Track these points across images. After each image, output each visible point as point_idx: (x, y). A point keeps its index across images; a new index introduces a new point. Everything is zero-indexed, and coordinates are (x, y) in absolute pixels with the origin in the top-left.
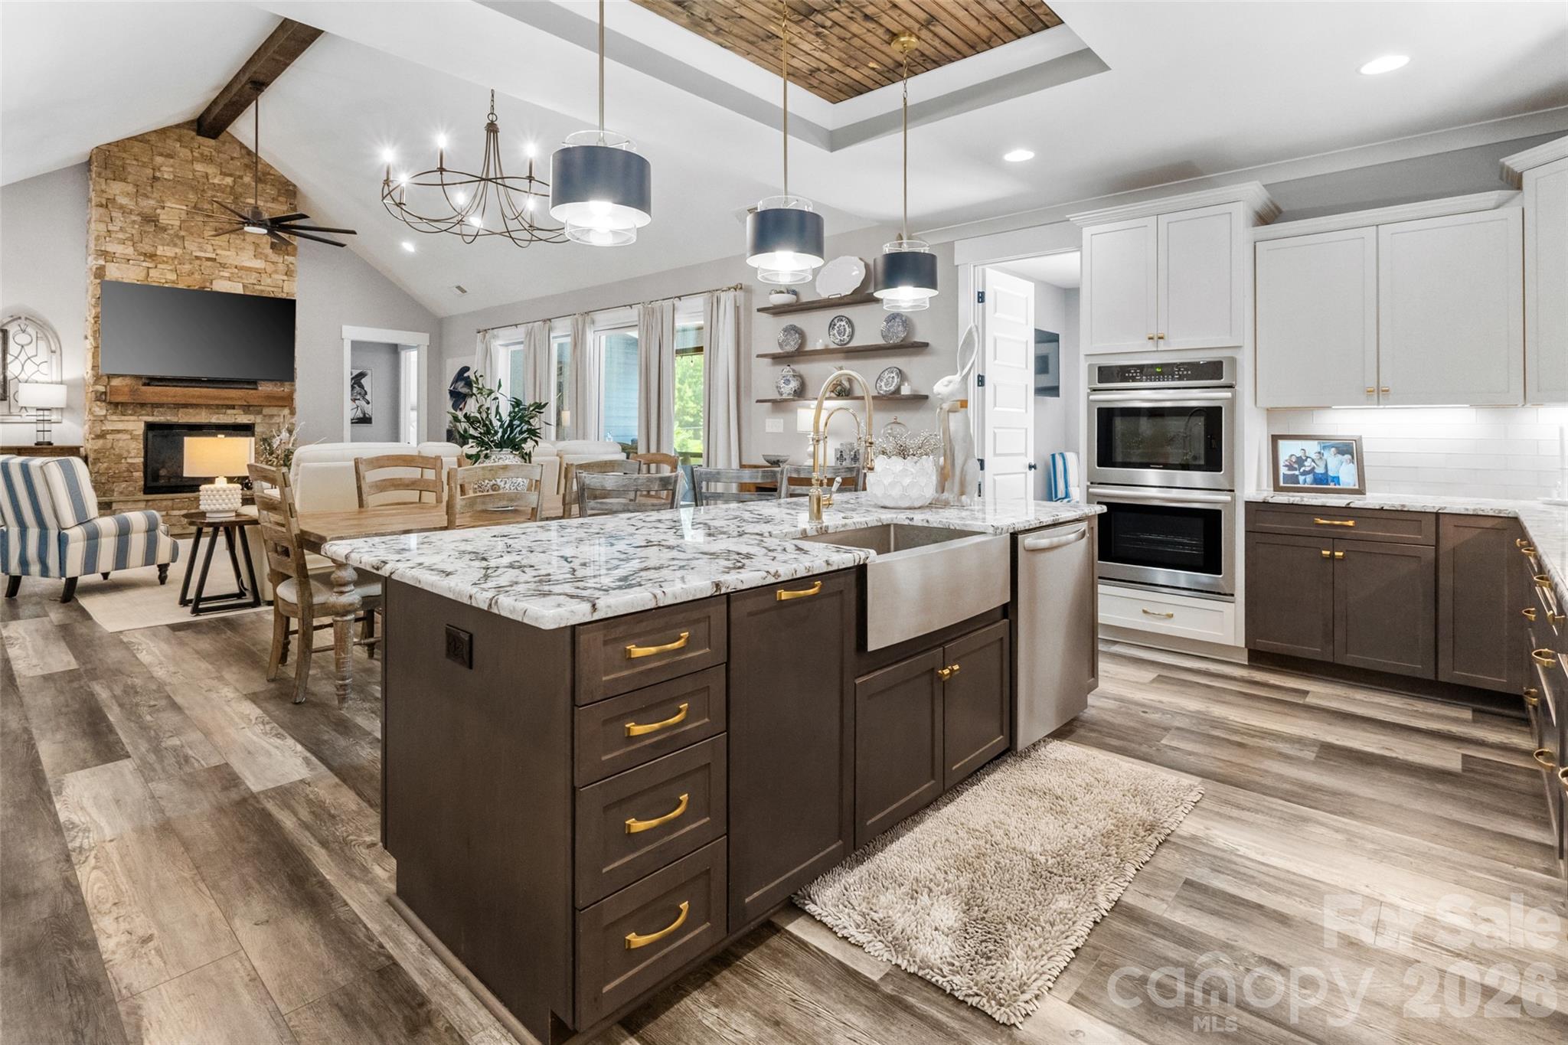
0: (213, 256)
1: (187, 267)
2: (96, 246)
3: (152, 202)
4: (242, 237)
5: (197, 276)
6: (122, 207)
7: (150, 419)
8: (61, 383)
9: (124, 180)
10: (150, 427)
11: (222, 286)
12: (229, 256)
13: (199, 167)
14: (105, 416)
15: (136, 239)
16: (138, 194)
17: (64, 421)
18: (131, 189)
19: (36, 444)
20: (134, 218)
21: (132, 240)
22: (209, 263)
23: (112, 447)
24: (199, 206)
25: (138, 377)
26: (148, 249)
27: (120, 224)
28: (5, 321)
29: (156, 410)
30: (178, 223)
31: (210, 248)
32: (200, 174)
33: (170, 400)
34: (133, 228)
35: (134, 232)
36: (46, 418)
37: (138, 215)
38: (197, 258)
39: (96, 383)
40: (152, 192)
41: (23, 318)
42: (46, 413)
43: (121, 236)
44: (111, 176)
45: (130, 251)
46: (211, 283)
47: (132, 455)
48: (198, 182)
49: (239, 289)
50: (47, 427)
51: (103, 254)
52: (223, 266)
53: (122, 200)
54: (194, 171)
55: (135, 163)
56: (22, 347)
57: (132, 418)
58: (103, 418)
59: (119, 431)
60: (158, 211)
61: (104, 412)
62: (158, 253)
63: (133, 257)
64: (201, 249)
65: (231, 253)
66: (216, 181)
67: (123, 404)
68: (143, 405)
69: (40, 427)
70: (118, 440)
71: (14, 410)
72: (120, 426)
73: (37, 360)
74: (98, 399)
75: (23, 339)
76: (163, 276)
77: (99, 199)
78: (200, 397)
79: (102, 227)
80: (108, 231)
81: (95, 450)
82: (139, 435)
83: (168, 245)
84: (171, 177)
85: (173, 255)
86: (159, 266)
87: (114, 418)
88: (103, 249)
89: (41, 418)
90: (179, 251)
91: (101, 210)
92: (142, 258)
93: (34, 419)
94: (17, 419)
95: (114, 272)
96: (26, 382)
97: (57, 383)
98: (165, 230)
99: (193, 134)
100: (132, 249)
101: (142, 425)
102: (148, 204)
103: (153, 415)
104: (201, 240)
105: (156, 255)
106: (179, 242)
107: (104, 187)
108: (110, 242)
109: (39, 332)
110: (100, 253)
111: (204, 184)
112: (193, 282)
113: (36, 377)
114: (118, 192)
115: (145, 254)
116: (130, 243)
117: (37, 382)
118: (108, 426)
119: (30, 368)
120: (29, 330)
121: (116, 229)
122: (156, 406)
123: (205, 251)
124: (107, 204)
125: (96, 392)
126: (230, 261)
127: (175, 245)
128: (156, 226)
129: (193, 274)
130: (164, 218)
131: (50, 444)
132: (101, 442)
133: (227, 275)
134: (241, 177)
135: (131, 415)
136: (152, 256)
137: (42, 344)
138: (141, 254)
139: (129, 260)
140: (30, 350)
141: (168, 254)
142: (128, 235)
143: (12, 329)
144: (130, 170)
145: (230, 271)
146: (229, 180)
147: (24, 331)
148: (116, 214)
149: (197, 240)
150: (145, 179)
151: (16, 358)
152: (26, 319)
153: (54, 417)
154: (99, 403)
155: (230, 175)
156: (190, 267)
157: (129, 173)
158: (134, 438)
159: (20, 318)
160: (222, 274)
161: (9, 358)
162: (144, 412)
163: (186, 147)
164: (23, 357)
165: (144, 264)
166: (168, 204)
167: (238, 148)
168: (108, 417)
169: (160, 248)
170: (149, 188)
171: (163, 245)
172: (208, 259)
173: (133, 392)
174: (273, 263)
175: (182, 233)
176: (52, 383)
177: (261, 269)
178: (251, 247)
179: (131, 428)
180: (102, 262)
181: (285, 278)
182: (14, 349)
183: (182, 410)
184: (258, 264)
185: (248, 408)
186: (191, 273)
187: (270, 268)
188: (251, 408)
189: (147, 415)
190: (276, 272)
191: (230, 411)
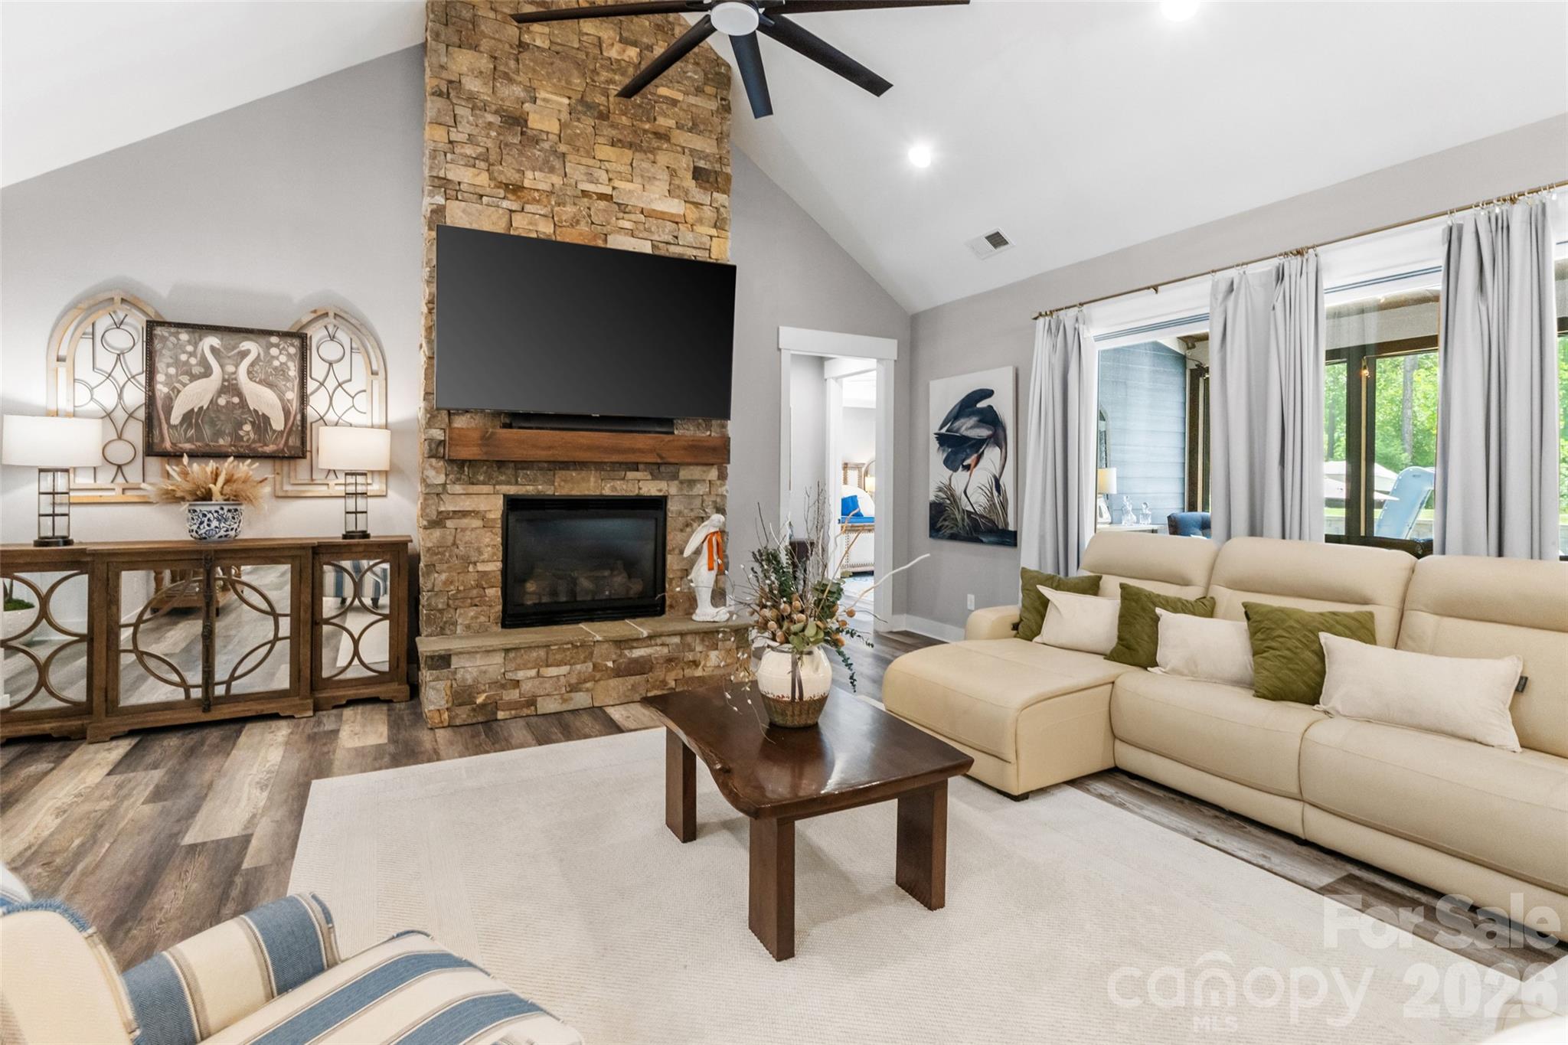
0: (608, 190)
1: (570, 210)
2: (431, 168)
3: (518, 91)
4: (650, 156)
5: (583, 227)
6: (471, 98)
7: (512, 490)
8: (385, 427)
9: (475, 48)
10: (513, 504)
11: (620, 242)
12: (629, 191)
13: (589, 27)
14: (444, 485)
16: (497, 75)
17: (389, 492)
18: (485, 63)
19: (345, 537)
20: (490, 118)
21: (486, 160)
22: (602, 204)
23: (454, 544)
24: (588, 99)
25: (497, 414)
26: (509, 174)
27: (468, 129)
28: (305, 320)
29: (521, 473)
30: (554, 128)
31: (604, 177)
32: (590, 39)
33: (542, 455)
34: (488, 136)
35: (490, 144)
36: (360, 489)
37: (496, 112)
38: (585, 194)
39: (429, 424)
40: (518, 71)
41: (331, 314)
42: (360, 479)
43: (469, 150)
44: (455, 39)
45: (483, 179)
46: (606, 241)
47: (485, 556)
48: (588, 52)
49: (646, 248)
50: (361, 503)
51: (442, 184)
52: (623, 208)
53: (472, 85)
54: (581, 33)
55: (492, 15)
56: (331, 364)
57: (486, 489)
58: (440, 489)
59: (464, 514)
60: (527, 106)
61: (442, 479)
62: (527, 184)
63: (488, 191)
64: (591, 179)
65: (636, 187)
66: (613, 53)
67: (472, 463)
68: (501, 464)
69: (351, 504)
70: (463, 530)
71: (318, 477)
72: (466, 504)
73: (351, 388)
74: (433, 455)
75: (330, 350)
76: (533, 224)
77: (435, 82)
78: (589, 448)
79: (440, 134)
80: (450, 142)
81: (429, 549)
82: (494, 520)
83: (541, 170)
84: (546, 45)
85: (545, 187)
86: (529, 208)
87: (458, 488)
88: (442, 174)
89: (351, 489)
90: (557, 180)
91: (440, 103)
92: (501, 193)
93: (340, 490)
94: (322, 490)
95: (460, 216)
96: (336, 425)
97: (380, 427)
98: (537, 143)
100: (485, 176)
101: (499, 502)
102: (510, 93)
103: (517, 483)
104: (591, 162)
105: (522, 188)
106: (557, 164)
107: (444, 60)
108: (452, 162)
109: (353, 336)
110: (437, 182)
111: (595, 59)
112: (578, 235)
113: (348, 418)
114: (465, 69)
115: (507, 185)
116: (483, 165)
117: (351, 425)
118: (448, 506)
119: (341, 401)
120: (342, 335)
121: (463, 137)
122: (522, 465)
123: (596, 182)
124: (448, 92)
125: (430, 440)
126: (632, 202)
127: (552, 170)
128: (522, 133)
129: (578, 222)
130: (535, 122)
131: (365, 535)
132: (437, 533)
133: (628, 225)
135: (484, 483)
136: (515, 189)
137: (359, 359)
138: (500, 185)
139: (481, 196)
140: (342, 371)
141: (540, 187)
142: (480, 150)
143: (316, 334)
145: (633, 217)
146: (634, 50)
147: (332, 338)
148: (463, 111)
149: (584, 161)
150: (507, 46)
151: (322, 384)
152: (336, 315)
153: (376, 487)
154: (433, 461)
155: (635, 44)
156: (573, 209)
158: (487, 525)
159: (326, 314)
160: (621, 222)
161: (311, 385)
162: (503, 478)
164: (331, 383)
165: (505, 204)
166: (542, 94)
168: (449, 487)
169: (529, 174)
170: (512, 64)
171: (534, 170)
172: (602, 197)
173: (486, 439)
174: (696, 205)
175: (563, 148)
176: (372, 427)
177: (679, 216)
178: (665, 176)
179: (482, 507)
180: (440, 200)
181: (714, 232)
182: (317, 369)
183: (560, 474)
184: (675, 207)
185: (658, 468)
186: (575, 222)
187: (692, 214)
188: (662, 469)
189: (508, 483)
190: (700, 221)
191: (631, 475)
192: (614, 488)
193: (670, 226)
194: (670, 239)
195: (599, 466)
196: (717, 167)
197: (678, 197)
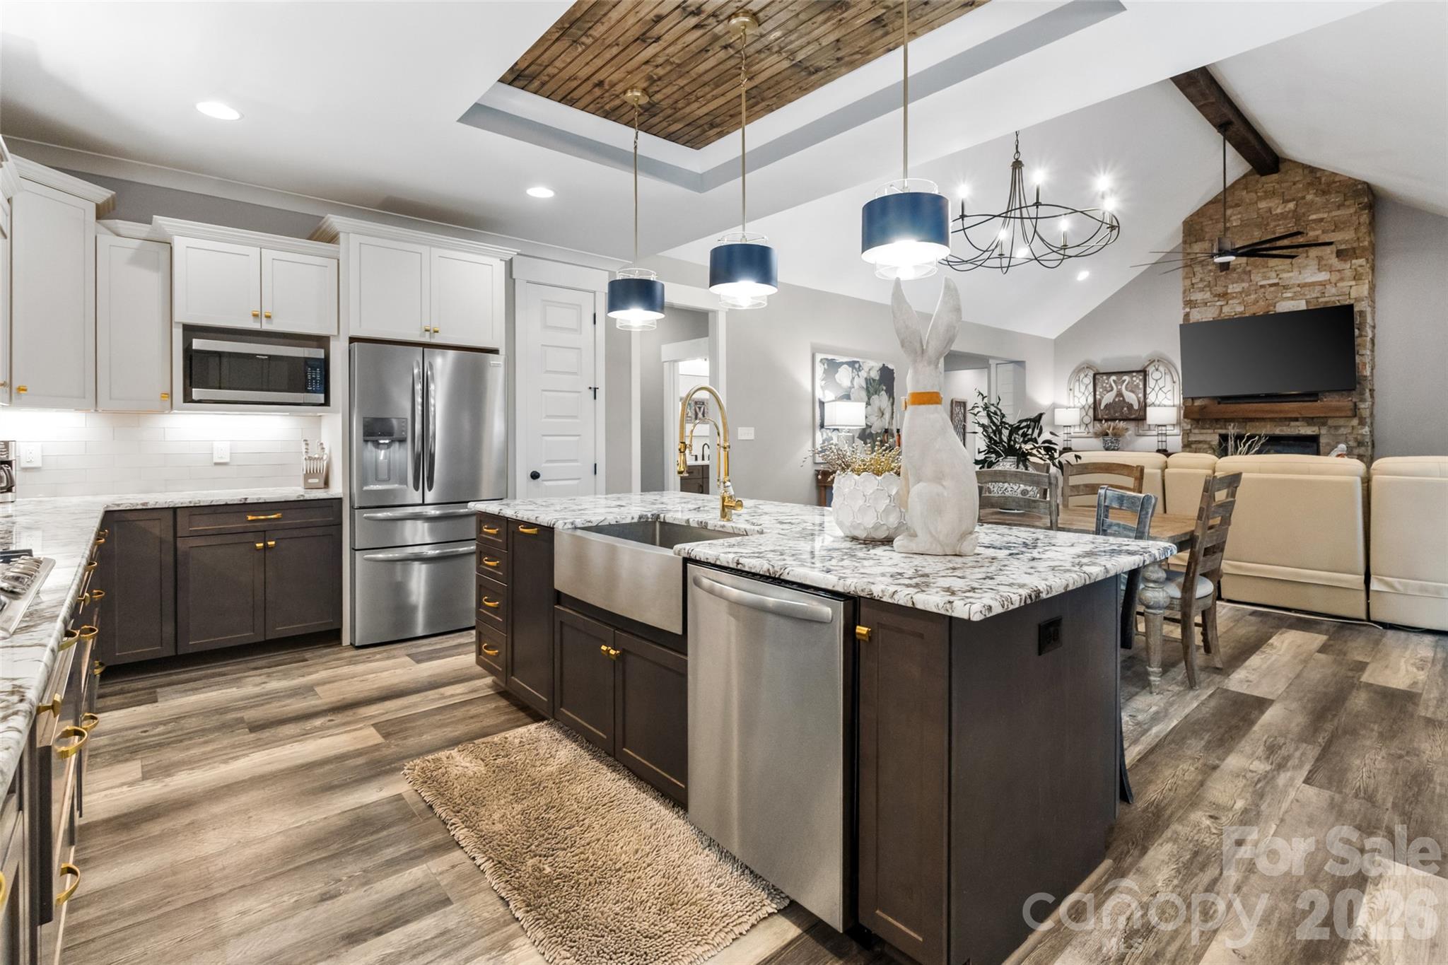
0: (1276, 281)
1: (1253, 297)
2: (1184, 298)
4: (1304, 255)
5: (1262, 303)
6: (1201, 262)
7: (1222, 432)
8: (1174, 406)
9: (1202, 240)
11: (1285, 306)
12: (1290, 277)
13: (1263, 205)
14: (1190, 430)
15: (1212, 283)
16: (1213, 247)
18: (1208, 245)
20: (1211, 269)
21: (1209, 286)
22: (1272, 289)
24: (1263, 239)
25: (1213, 398)
26: (1219, 290)
27: (1200, 276)
28: (1146, 364)
29: (1228, 424)
31: (1273, 275)
32: (1265, 210)
34: (1210, 277)
35: (1210, 280)
36: (1164, 432)
38: (1262, 286)
39: (1185, 404)
41: (1156, 360)
42: (1164, 428)
43: (1201, 285)
44: (1197, 237)
45: (1207, 295)
46: (1275, 307)
48: (1263, 218)
49: (1301, 305)
50: (1165, 438)
51: (1189, 303)
52: (1286, 288)
53: (1202, 256)
54: (1259, 209)
55: (1210, 222)
56: (1157, 381)
57: (1209, 431)
58: (1189, 432)
59: (1200, 442)
61: (1189, 427)
62: (1229, 291)
63: (1210, 300)
64: (1265, 278)
65: (1294, 274)
66: (1279, 211)
67: (1203, 420)
68: (1217, 420)
69: (1160, 438)
72: (1201, 438)
73: (1165, 389)
74: (1186, 417)
75: (1157, 375)
76: (1234, 308)
77: (1185, 262)
78: (1255, 411)
79: (1187, 283)
80: (1192, 284)
82: (1214, 445)
83: (1237, 282)
84: (1240, 223)
85: (1241, 289)
86: (1230, 302)
87: (1196, 431)
88: (1188, 298)
89: (1160, 432)
90: (1245, 285)
91: (1187, 269)
92: (1217, 299)
95: (1195, 317)
96: (1158, 406)
97: (1171, 406)
98: (1235, 270)
99: (1258, 176)
100: (1208, 293)
101: (1217, 437)
103: (1224, 429)
104: (1267, 269)
105: (1227, 293)
106: (1246, 277)
107: (1190, 248)
108: (1193, 292)
109: (1165, 368)
110: (1187, 303)
111: (1268, 218)
112: (1259, 309)
113: (1163, 402)
114: (1198, 250)
115: (1219, 295)
116: (1208, 289)
117: (1165, 406)
118: (1192, 438)
119: (1161, 395)
120: (1161, 369)
121: (1198, 280)
122: (1226, 420)
123: (1269, 278)
124: (1190, 264)
125: (1184, 411)
126: (1293, 282)
129: (1258, 302)
133: (1289, 295)
134: (1303, 198)
135: (1209, 429)
136: (1223, 295)
137: (1168, 378)
138: (1215, 296)
139: (1206, 303)
140: (1161, 383)
141: (1237, 290)
142: (1205, 283)
143: (1151, 369)
144: (1207, 230)
145: (1293, 290)
146: (1291, 205)
147: (1157, 370)
148: (1198, 269)
149: (1261, 270)
151: (1153, 389)
154: (1186, 420)
155: (1293, 200)
156: (1256, 296)
157: (1206, 232)
159: (1153, 361)
160: (1285, 295)
161: (1148, 390)
162: (1218, 426)
163: (1251, 191)
164: (1157, 389)
165: (1218, 303)
167: (1300, 171)
168: (1193, 431)
169: (1230, 286)
171: (1233, 284)
172: (1271, 285)
173: (1210, 409)
174: (1339, 271)
175: (1248, 268)
177: (1325, 281)
178: (1316, 262)
179: (1209, 439)
180: (1188, 310)
181: (1353, 283)
182: (1151, 383)
183: (1249, 424)
184: (1323, 276)
185: (1310, 421)
186: (1256, 301)
187: (1335, 277)
188: (1315, 420)
189: (1221, 428)
190: (1342, 279)
191: (1293, 424)
192: (1281, 431)
193: (1318, 288)
194: (1319, 295)
195: (1272, 420)
196: (1355, 245)
197: (1325, 270)
